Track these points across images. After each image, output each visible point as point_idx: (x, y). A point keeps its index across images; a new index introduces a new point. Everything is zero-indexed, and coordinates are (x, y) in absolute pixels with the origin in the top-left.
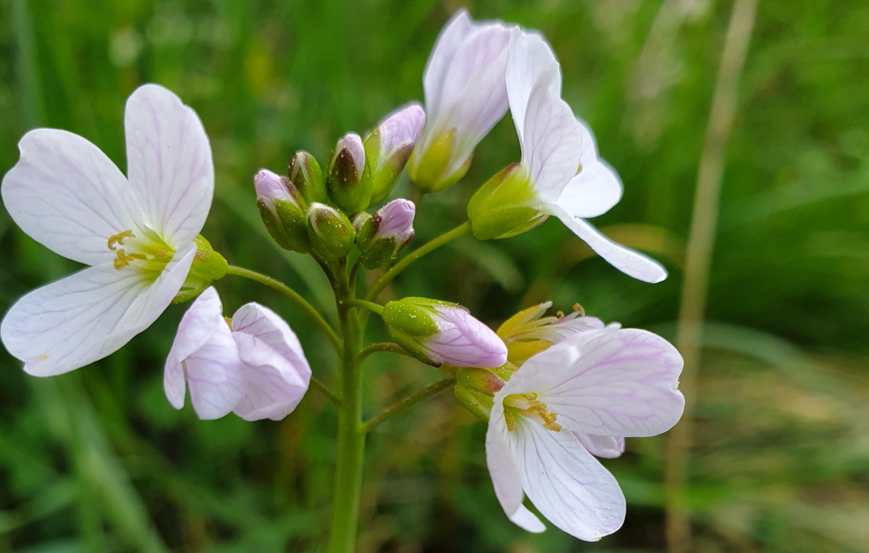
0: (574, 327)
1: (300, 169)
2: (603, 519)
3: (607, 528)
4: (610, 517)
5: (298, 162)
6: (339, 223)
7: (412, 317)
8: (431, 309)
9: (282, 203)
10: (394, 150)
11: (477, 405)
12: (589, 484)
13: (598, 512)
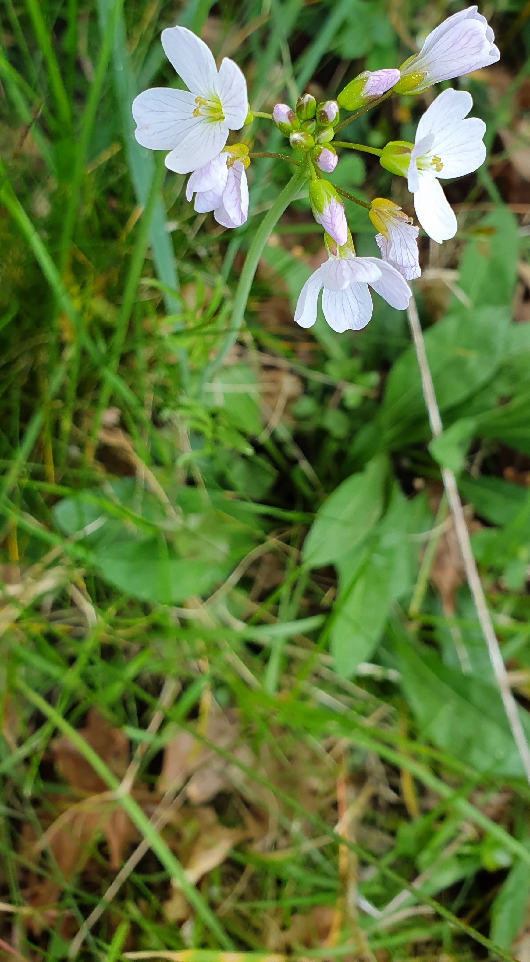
0: (399, 228)
1: (304, 104)
2: (356, 321)
3: (354, 326)
4: (359, 322)
5: (304, 101)
6: (303, 145)
7: (317, 198)
8: (329, 198)
9: (282, 124)
10: (369, 94)
11: (327, 247)
12: (360, 303)
13: (356, 317)
